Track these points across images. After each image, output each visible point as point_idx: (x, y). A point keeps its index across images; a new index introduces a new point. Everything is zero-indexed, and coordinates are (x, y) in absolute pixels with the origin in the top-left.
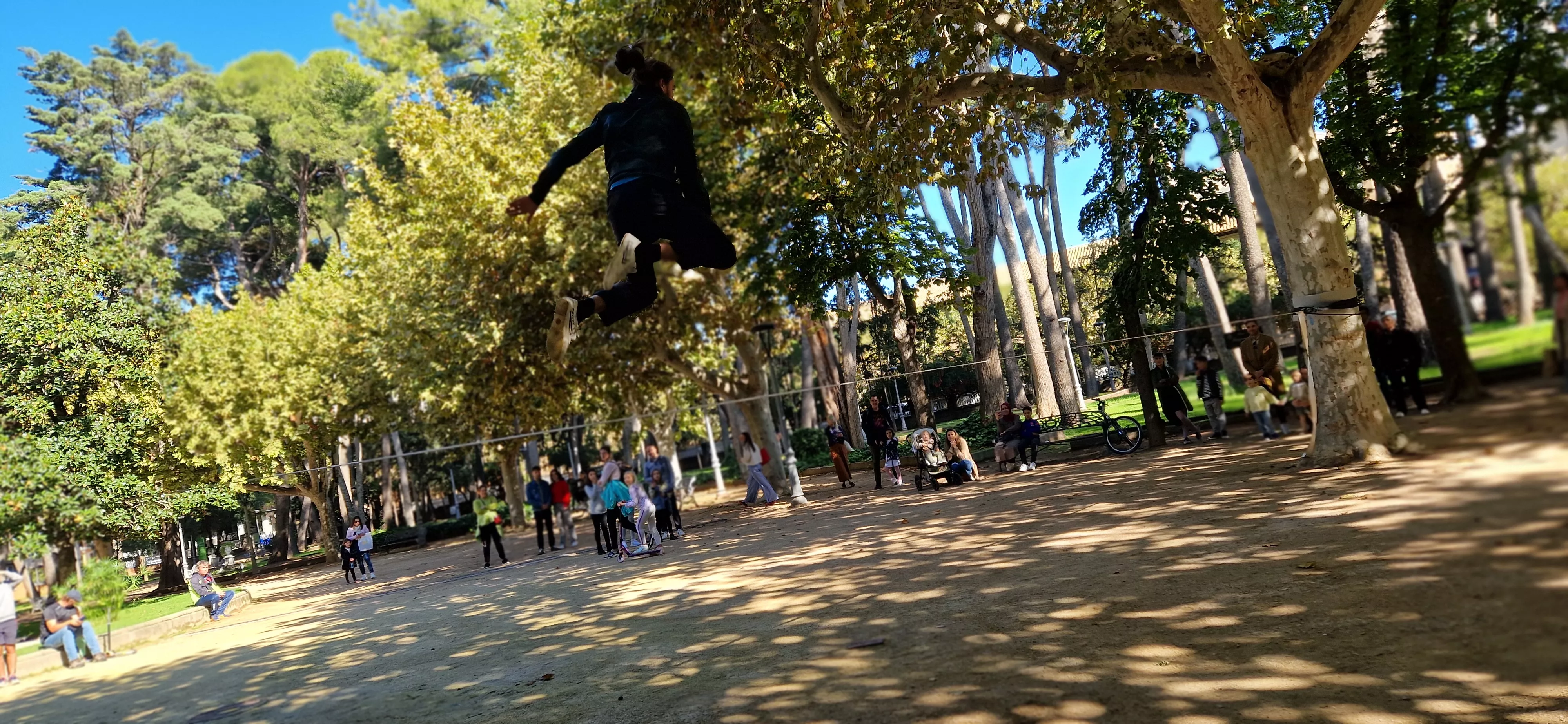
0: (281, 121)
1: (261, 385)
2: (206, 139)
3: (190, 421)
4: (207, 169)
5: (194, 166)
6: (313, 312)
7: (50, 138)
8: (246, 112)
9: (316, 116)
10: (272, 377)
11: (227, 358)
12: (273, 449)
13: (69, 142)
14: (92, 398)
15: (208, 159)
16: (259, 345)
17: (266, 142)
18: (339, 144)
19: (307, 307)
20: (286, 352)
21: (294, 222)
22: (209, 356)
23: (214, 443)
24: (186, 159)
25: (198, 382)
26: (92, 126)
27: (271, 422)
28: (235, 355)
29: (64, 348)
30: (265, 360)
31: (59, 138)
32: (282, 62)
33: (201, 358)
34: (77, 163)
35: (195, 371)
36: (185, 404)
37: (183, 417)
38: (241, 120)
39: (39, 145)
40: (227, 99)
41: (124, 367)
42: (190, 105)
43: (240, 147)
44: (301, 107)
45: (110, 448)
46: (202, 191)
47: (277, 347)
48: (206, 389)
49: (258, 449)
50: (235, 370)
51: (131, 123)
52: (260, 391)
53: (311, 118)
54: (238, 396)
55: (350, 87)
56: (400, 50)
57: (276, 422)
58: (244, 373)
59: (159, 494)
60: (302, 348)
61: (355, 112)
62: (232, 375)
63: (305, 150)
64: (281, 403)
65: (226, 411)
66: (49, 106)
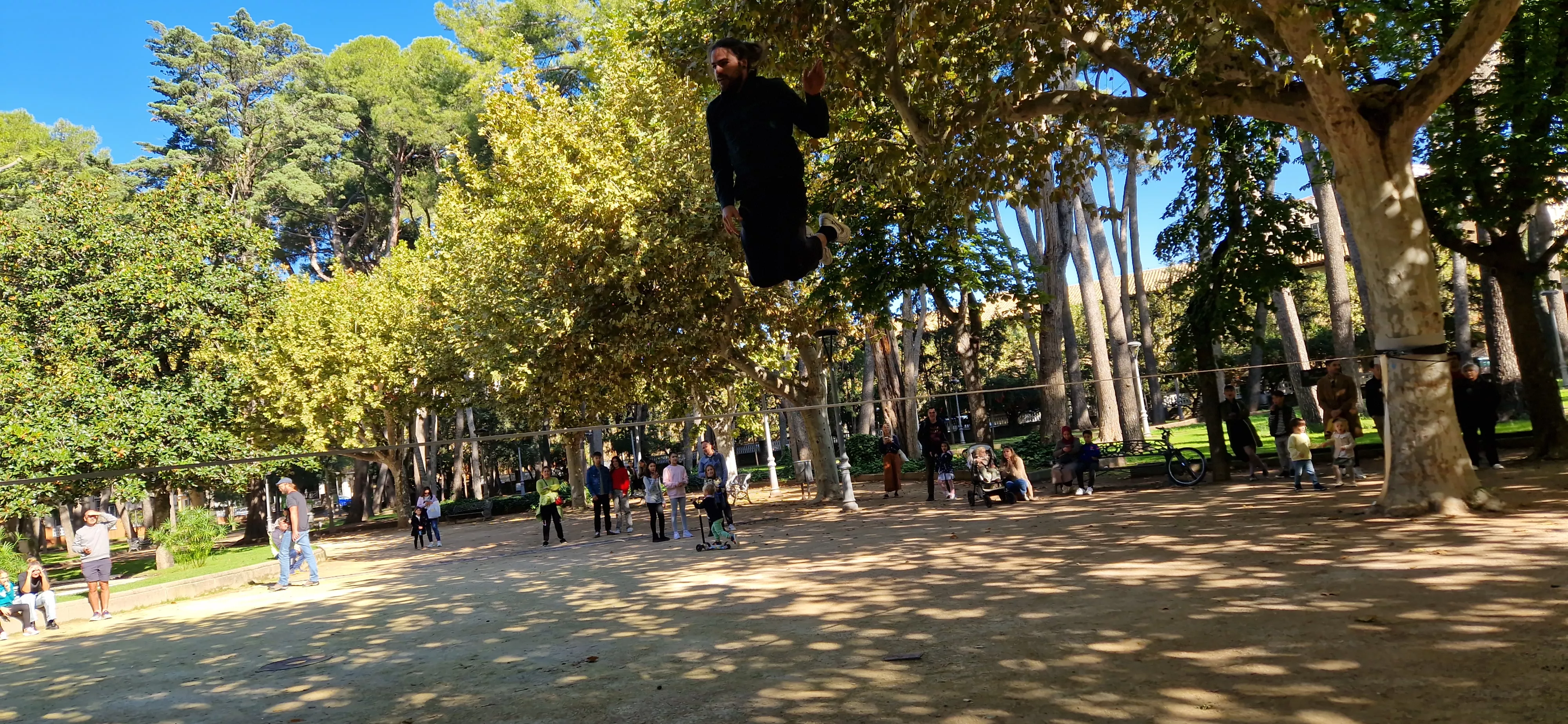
0: (382, 103)
1: (348, 354)
2: (312, 117)
3: (281, 384)
4: (311, 145)
5: (299, 143)
6: (399, 288)
7: (171, 109)
8: (350, 93)
9: (415, 100)
10: (358, 348)
11: (318, 327)
12: (354, 414)
13: (188, 113)
14: (194, 355)
15: (311, 137)
16: (349, 315)
17: (366, 122)
18: (435, 128)
19: (394, 284)
20: (372, 324)
21: (388, 201)
22: (301, 323)
23: (300, 405)
24: (292, 136)
25: (289, 347)
26: (210, 99)
27: (352, 389)
28: (325, 324)
29: (172, 308)
30: (353, 331)
31: (178, 109)
32: (386, 46)
33: (294, 325)
34: (195, 134)
35: (287, 336)
36: (276, 366)
37: (273, 379)
38: (345, 101)
39: (160, 114)
40: (333, 80)
41: (223, 329)
42: (299, 84)
43: (341, 127)
44: (401, 91)
45: (207, 405)
46: (305, 166)
47: (364, 320)
48: (297, 355)
49: (340, 414)
50: (325, 338)
51: (245, 99)
52: (346, 360)
53: (410, 101)
54: (325, 363)
55: (447, 74)
56: (495, 40)
57: (359, 389)
58: (333, 341)
59: (249, 451)
60: (388, 322)
61: (450, 99)
62: (322, 343)
63: (403, 133)
64: (364, 372)
65: (313, 377)
66: (172, 78)
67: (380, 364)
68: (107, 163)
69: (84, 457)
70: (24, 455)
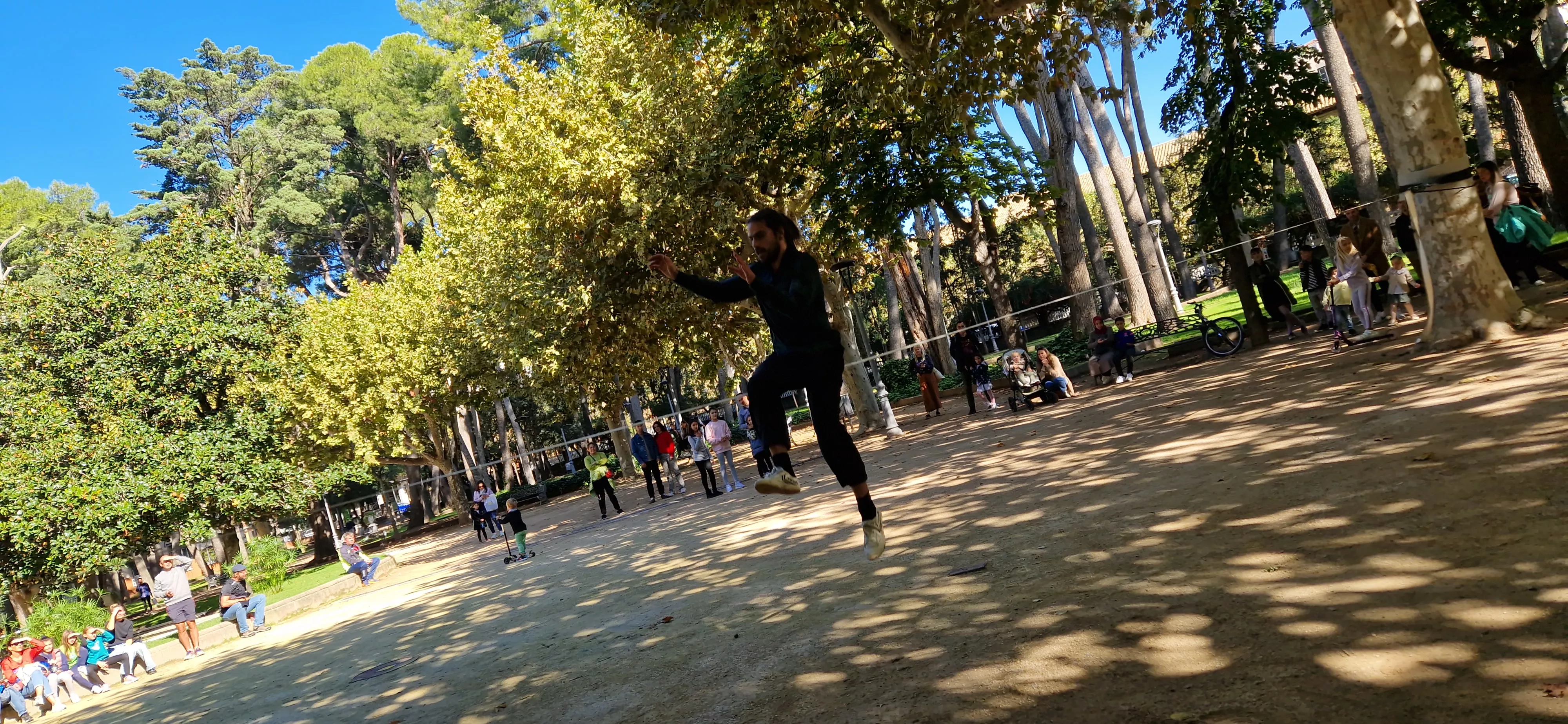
0: (364, 110)
1: (379, 365)
2: (297, 137)
3: (320, 405)
5: (290, 164)
6: (415, 292)
7: (157, 152)
8: (330, 106)
9: (396, 102)
10: (387, 357)
11: (345, 344)
12: (397, 422)
13: (175, 154)
14: (231, 391)
15: (302, 156)
16: (372, 327)
17: (352, 133)
18: (420, 127)
19: (410, 288)
20: (396, 332)
21: (388, 207)
22: (328, 343)
23: (343, 422)
24: (282, 158)
25: (321, 367)
26: (193, 136)
27: (390, 398)
28: (351, 339)
29: (200, 349)
30: (379, 342)
31: (165, 151)
32: (356, 52)
33: (321, 345)
34: (185, 173)
35: (316, 357)
36: (312, 389)
37: (311, 401)
38: (327, 115)
39: (149, 160)
40: (311, 95)
41: (253, 360)
42: (277, 105)
43: (328, 141)
44: (380, 95)
45: (254, 437)
46: (300, 187)
47: (388, 329)
48: (331, 374)
49: (384, 425)
50: (353, 353)
51: (228, 130)
52: (378, 371)
53: (391, 104)
54: (359, 377)
55: (422, 69)
56: (462, 26)
57: (396, 398)
58: (362, 355)
59: (302, 475)
60: (411, 327)
61: (429, 94)
62: (351, 358)
63: (390, 137)
64: (398, 380)
65: (351, 392)
66: (152, 121)
67: (412, 370)
68: (107, 217)
69: (146, 506)
70: (88, 514)
